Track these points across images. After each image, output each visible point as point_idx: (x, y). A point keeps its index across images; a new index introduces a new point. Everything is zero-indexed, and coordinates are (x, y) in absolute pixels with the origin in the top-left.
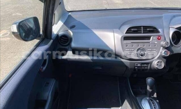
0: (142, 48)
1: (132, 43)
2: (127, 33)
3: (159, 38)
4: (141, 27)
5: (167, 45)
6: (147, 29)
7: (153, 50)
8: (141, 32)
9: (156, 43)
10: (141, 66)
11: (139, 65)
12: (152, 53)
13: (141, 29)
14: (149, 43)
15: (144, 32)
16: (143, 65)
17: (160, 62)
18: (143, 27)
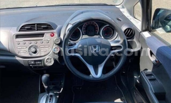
0: (34, 46)
1: (24, 41)
2: (20, 30)
3: (52, 35)
4: (35, 24)
5: (58, 42)
6: (41, 26)
7: (46, 47)
8: (35, 29)
9: (48, 39)
10: (34, 63)
11: (32, 63)
12: (44, 50)
13: (35, 26)
14: (42, 41)
15: (37, 29)
16: (36, 63)
17: (50, 59)
18: (37, 24)
